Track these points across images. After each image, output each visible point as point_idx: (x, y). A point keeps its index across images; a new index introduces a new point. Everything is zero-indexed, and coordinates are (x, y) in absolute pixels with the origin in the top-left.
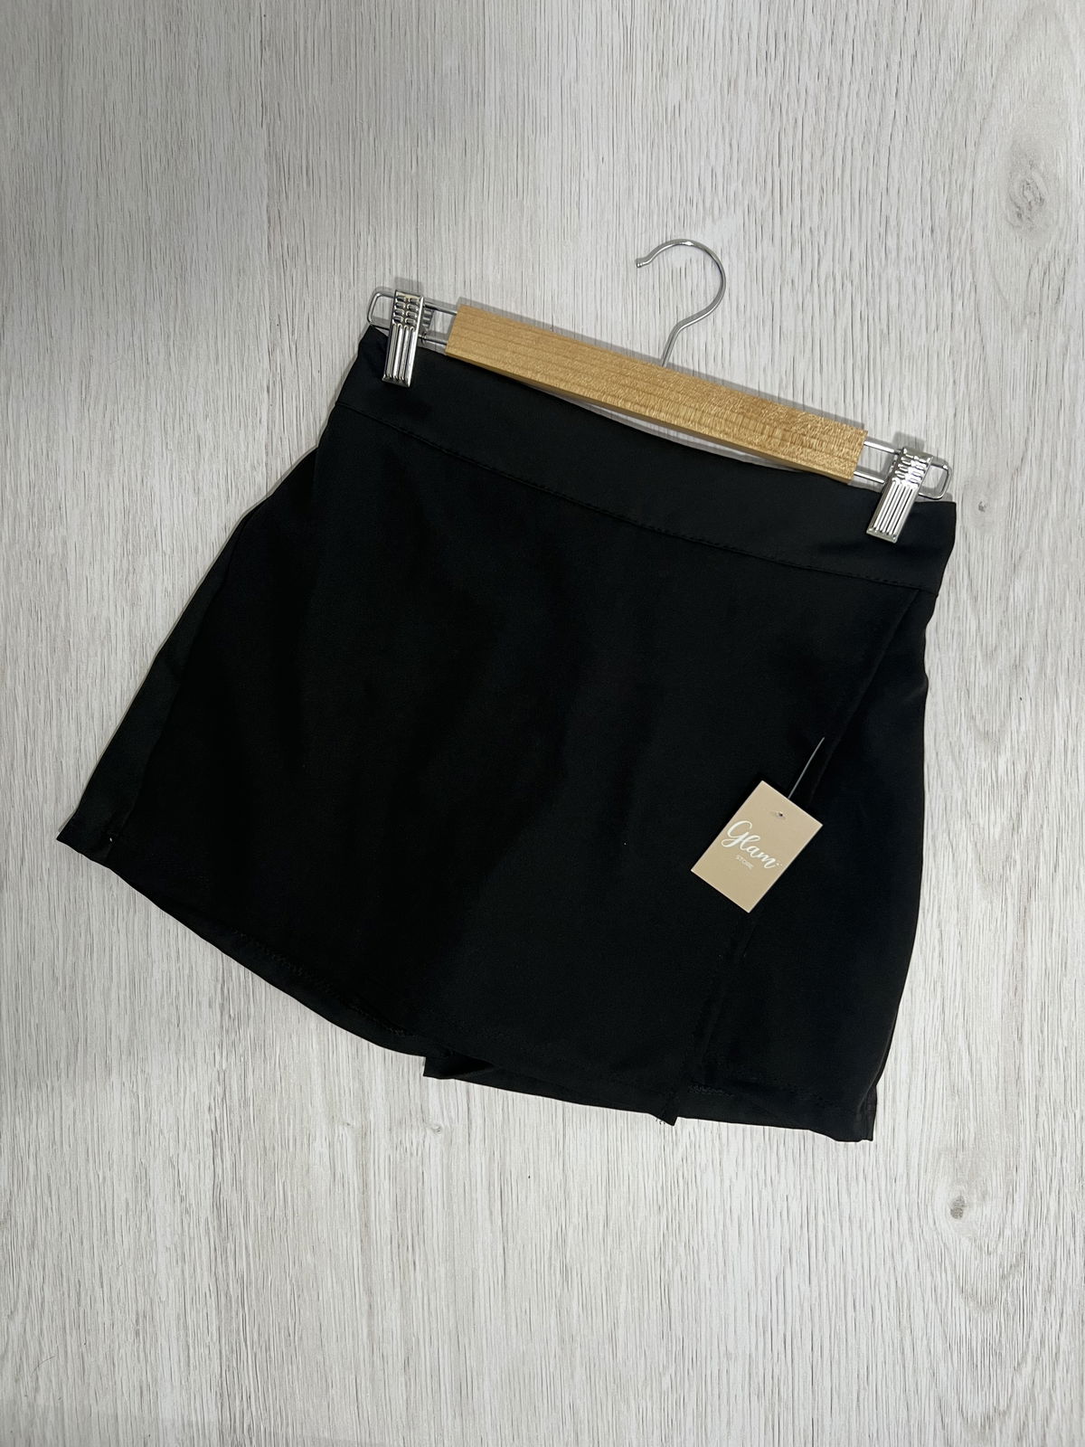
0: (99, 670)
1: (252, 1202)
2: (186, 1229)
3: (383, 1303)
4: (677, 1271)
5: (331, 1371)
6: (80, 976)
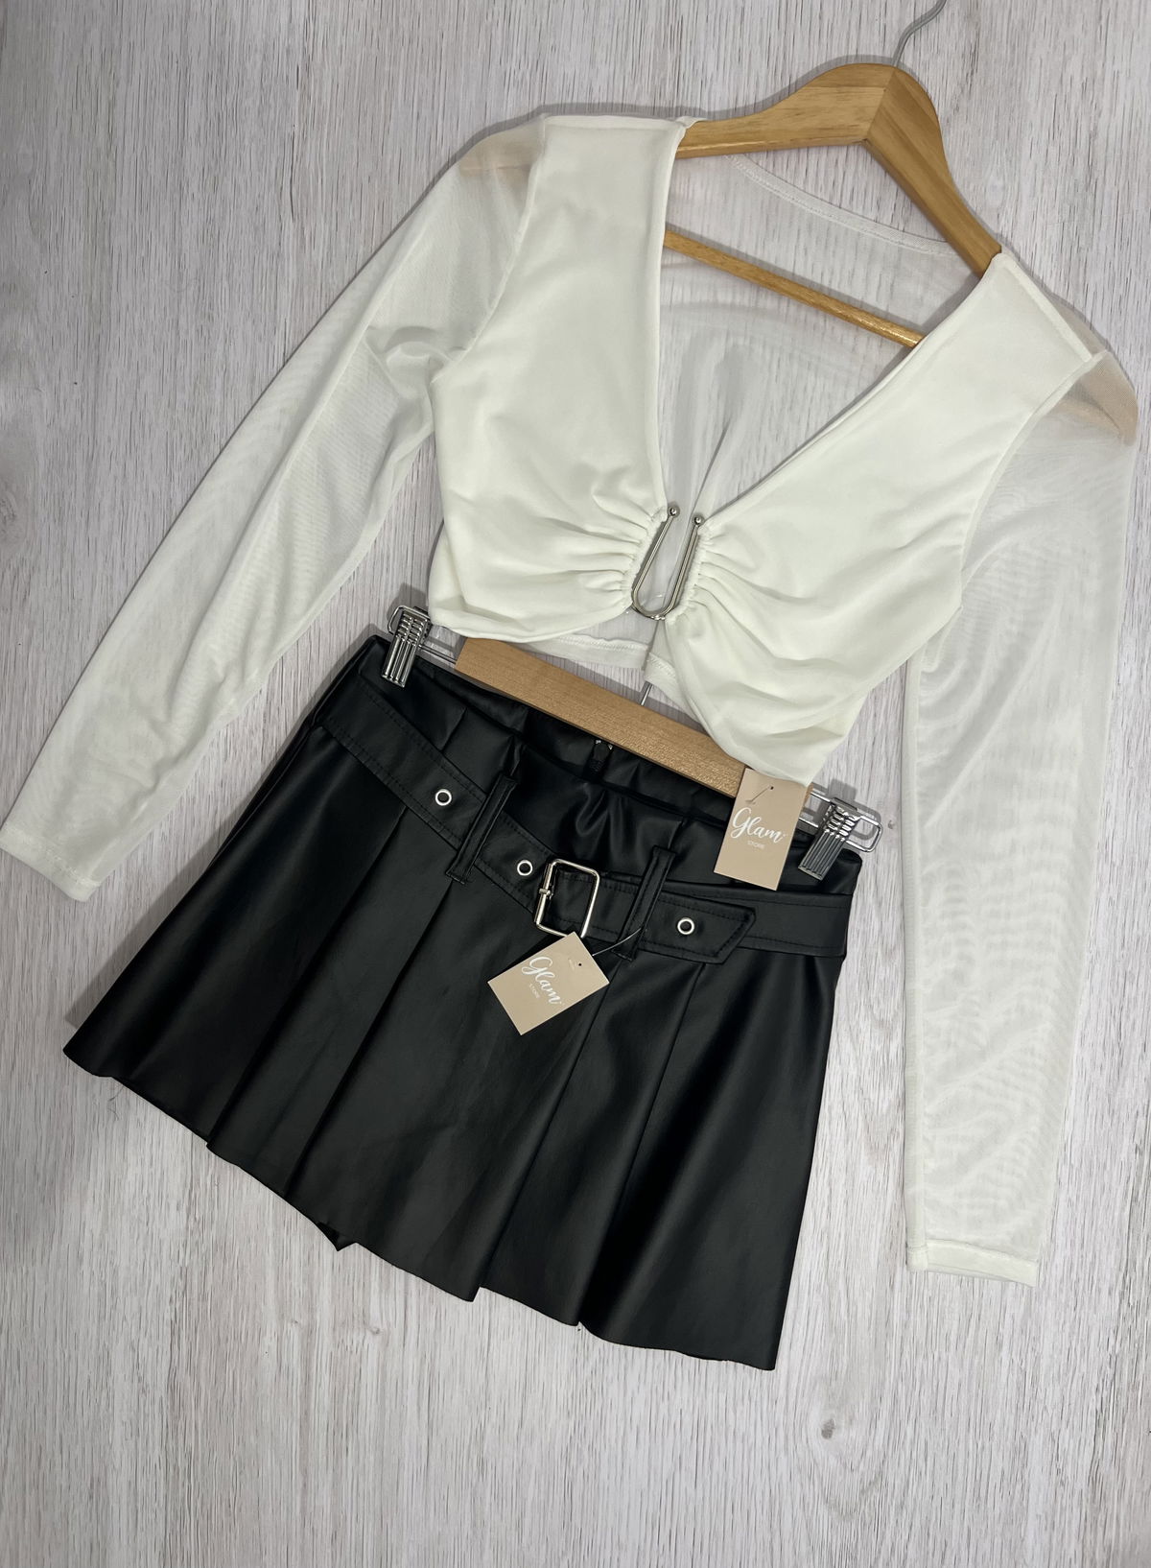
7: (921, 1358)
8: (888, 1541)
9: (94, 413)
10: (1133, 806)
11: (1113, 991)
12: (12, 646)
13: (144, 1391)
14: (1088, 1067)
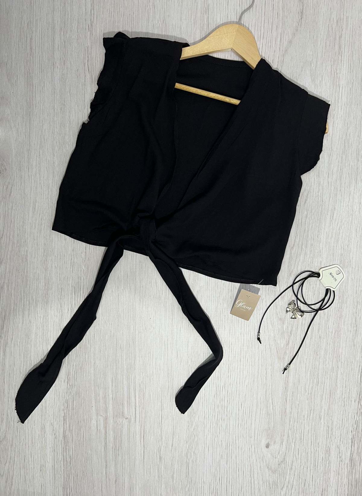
7: (296, 423)
8: (287, 480)
9: (29, 136)
10: (358, 249)
11: (353, 307)
12: (7, 209)
13: (56, 438)
14: (346, 331)
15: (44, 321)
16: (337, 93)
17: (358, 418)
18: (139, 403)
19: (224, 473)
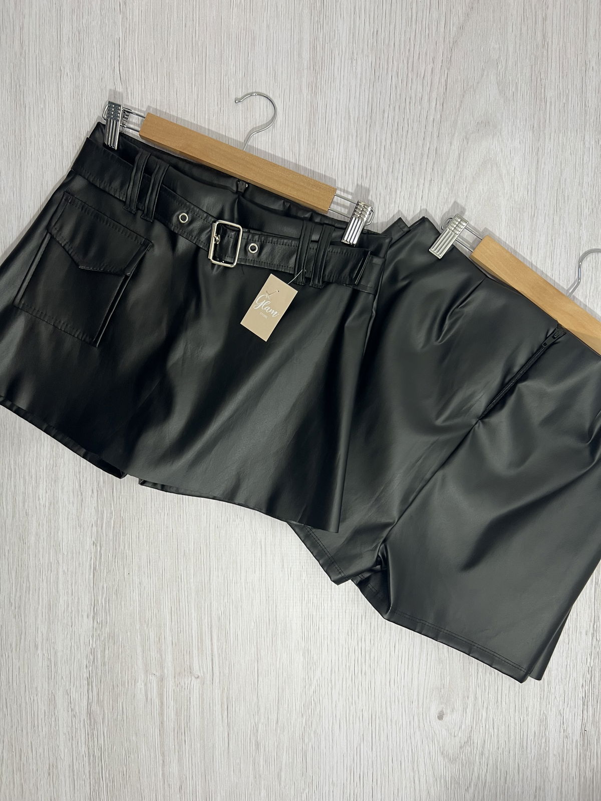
0: (35, 455)
1: (106, 711)
2: (74, 724)
3: (170, 760)
4: (310, 744)
5: (144, 792)
6: (23, 602)
8: (476, 773)
13: (75, 716)
15: (52, 512)
16: (541, 112)
17: (592, 661)
18: (218, 649)
19: (368, 766)
